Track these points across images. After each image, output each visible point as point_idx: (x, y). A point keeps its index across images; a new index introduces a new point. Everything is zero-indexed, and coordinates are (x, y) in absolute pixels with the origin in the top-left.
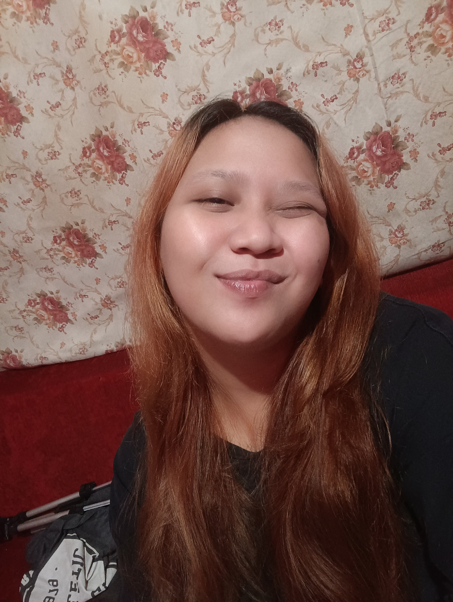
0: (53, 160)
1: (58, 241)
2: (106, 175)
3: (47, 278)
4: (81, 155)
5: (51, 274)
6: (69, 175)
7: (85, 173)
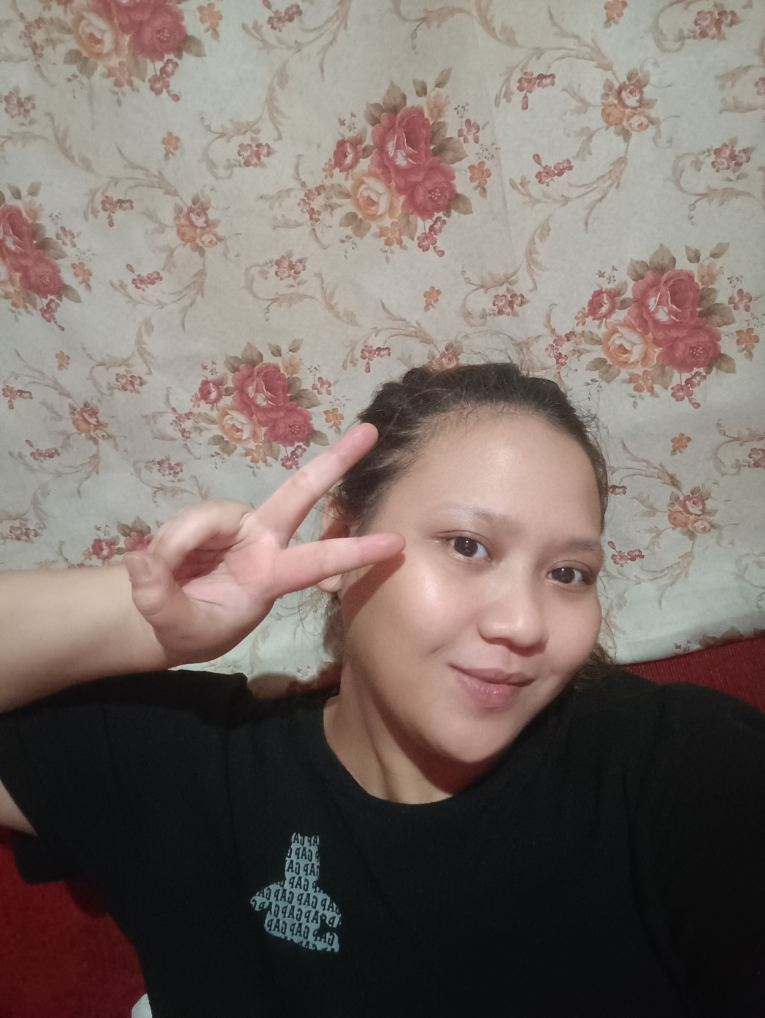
0: (251, 167)
1: (213, 396)
2: (387, 222)
3: (161, 489)
4: (330, 160)
5: (173, 479)
6: (283, 216)
7: (328, 213)
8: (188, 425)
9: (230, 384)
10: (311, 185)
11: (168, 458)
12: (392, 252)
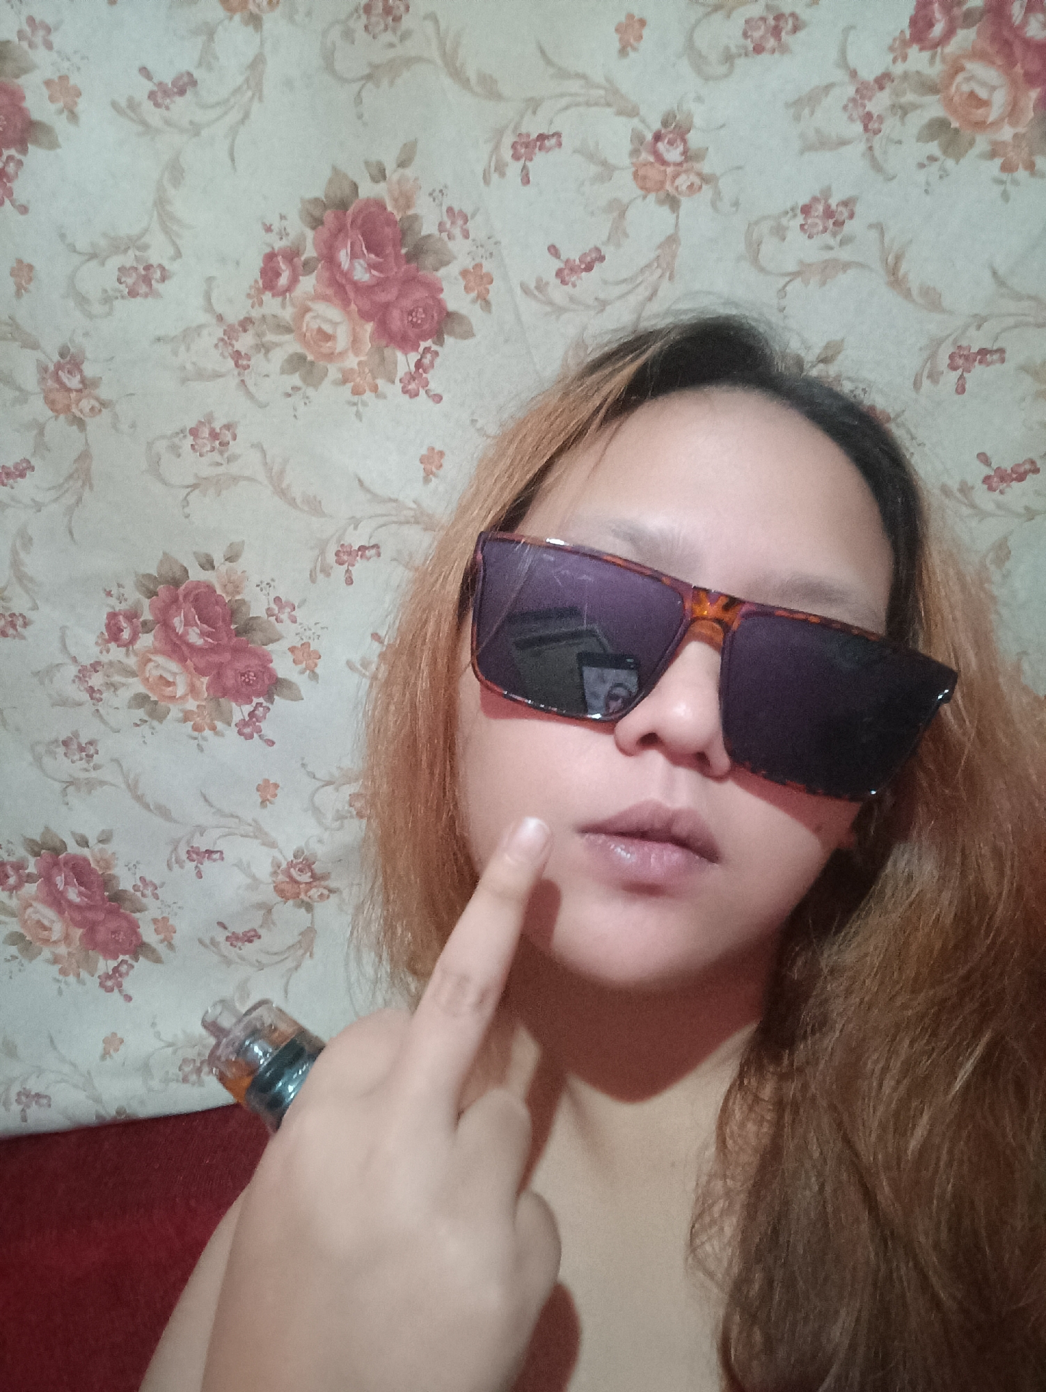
0: (139, 299)
1: (126, 635)
2: (352, 362)
3: (71, 783)
4: (256, 281)
5: (86, 766)
6: (194, 364)
7: (261, 355)
8: (96, 680)
9: (147, 615)
10: (232, 317)
11: (76, 735)
12: (365, 404)
